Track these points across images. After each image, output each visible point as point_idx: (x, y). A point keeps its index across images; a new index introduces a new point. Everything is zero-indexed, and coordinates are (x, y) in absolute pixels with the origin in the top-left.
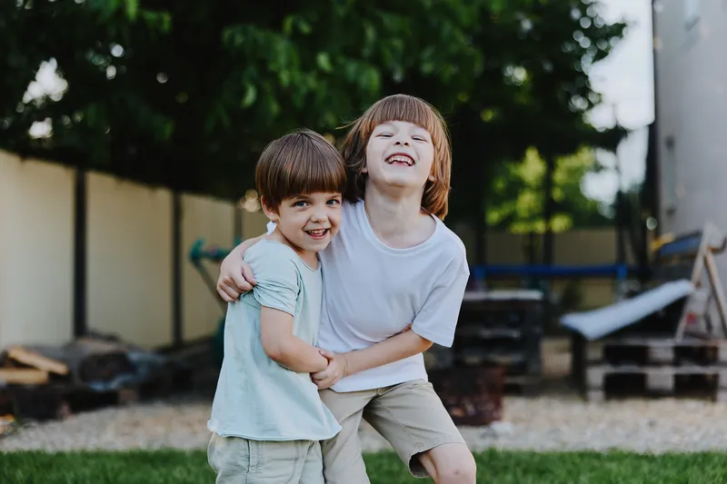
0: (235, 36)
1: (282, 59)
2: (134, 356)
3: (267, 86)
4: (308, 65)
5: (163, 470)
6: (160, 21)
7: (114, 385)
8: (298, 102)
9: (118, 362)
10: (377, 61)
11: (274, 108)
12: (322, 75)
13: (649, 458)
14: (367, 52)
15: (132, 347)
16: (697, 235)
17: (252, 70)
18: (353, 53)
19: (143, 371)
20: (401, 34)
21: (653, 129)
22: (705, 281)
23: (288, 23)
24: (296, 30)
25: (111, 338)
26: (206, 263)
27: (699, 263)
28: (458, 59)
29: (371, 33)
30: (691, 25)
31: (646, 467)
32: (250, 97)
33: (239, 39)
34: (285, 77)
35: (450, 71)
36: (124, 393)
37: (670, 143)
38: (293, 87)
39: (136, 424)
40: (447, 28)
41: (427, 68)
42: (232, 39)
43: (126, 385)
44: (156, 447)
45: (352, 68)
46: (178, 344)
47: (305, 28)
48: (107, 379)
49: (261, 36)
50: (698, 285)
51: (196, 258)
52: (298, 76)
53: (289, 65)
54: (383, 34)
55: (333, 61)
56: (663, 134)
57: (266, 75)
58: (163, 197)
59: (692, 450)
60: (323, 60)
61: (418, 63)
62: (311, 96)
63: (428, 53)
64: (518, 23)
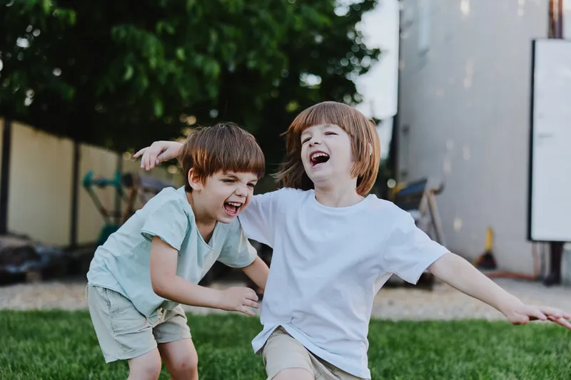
0: (121, 32)
1: (153, 50)
2: (39, 250)
3: (141, 67)
4: (170, 55)
5: (52, 322)
6: (68, 16)
7: (24, 268)
8: (162, 79)
9: (28, 252)
10: (217, 56)
11: (145, 82)
12: (179, 63)
13: (390, 322)
14: (211, 49)
15: (39, 244)
16: (424, 182)
17: (131, 56)
18: (202, 49)
19: (45, 260)
20: (235, 40)
21: (396, 119)
22: (428, 212)
23: (160, 26)
24: (164, 31)
25: (24, 237)
26: (95, 188)
27: (424, 201)
28: (272, 60)
29: (214, 37)
30: (423, 53)
31: (388, 328)
32: (129, 73)
33: (123, 34)
34: (153, 62)
35: (266, 68)
36: (30, 275)
37: (406, 130)
38: (159, 69)
39: (37, 295)
40: (265, 38)
41: (251, 64)
42: (118, 33)
43: (32, 269)
44: (49, 308)
45: (199, 59)
46: (74, 245)
47: (171, 30)
48: (18, 264)
49: (138, 33)
50: (424, 215)
51: (88, 184)
52: (163, 63)
53: (157, 54)
54: (222, 38)
55: (187, 54)
56: (402, 123)
57: (142, 59)
58: (67, 145)
59: (417, 320)
60: (180, 53)
61: (246, 61)
62: (171, 76)
63: (252, 55)
64: (313, 38)
